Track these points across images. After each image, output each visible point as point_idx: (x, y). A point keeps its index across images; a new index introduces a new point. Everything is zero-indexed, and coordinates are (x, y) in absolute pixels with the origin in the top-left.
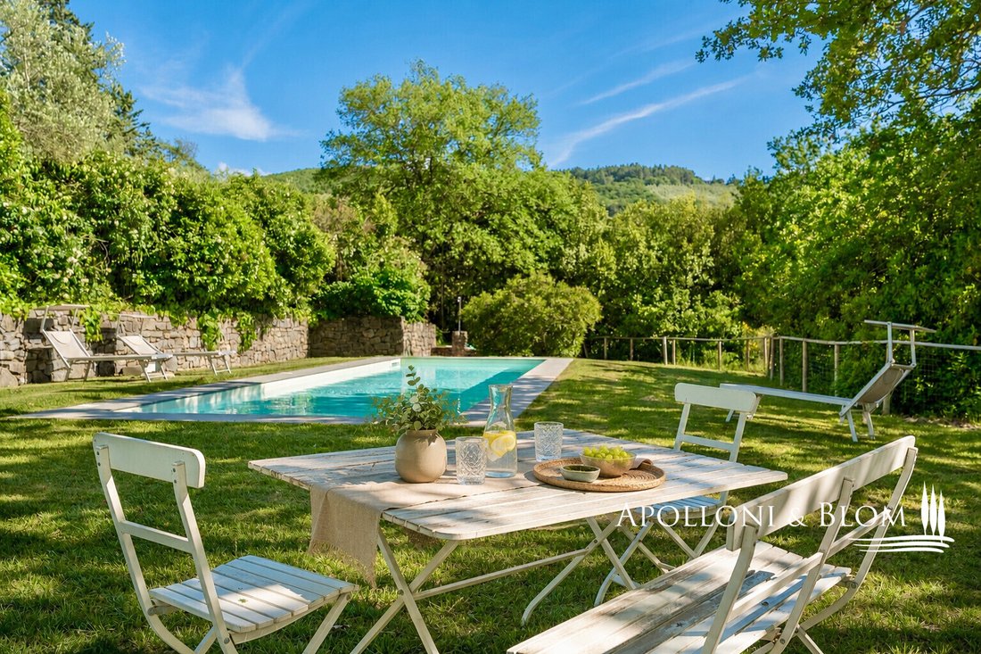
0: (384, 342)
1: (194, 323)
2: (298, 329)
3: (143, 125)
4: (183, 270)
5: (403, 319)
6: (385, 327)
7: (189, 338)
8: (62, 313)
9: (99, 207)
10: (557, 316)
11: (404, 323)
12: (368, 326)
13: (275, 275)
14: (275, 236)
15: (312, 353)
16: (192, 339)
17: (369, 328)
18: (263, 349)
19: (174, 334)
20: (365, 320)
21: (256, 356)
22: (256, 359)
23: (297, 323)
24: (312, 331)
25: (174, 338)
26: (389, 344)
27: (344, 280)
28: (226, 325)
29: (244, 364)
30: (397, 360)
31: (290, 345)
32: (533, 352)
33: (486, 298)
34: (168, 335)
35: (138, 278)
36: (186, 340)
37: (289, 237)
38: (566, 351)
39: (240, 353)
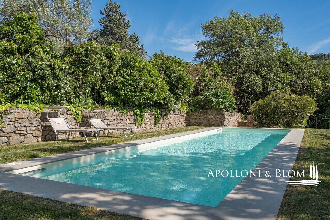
0: (217, 120)
1: (132, 113)
2: (182, 115)
3: (142, 46)
4: (122, 89)
5: (225, 110)
6: (218, 114)
7: (130, 119)
8: (63, 109)
9: (83, 63)
10: (295, 110)
11: (225, 112)
12: (210, 113)
13: (168, 93)
14: (169, 76)
15: (188, 124)
16: (131, 120)
17: (211, 115)
18: (166, 123)
19: (122, 118)
20: (209, 111)
21: (163, 126)
22: (162, 127)
23: (182, 113)
24: (189, 115)
25: (122, 119)
26: (219, 121)
27: (201, 95)
28: (148, 114)
29: (157, 130)
30: (221, 128)
31: (178, 121)
32: (284, 125)
33: (261, 102)
34: (119, 118)
35: (104, 94)
36: (128, 120)
37: (174, 77)
38: (299, 125)
39: (155, 125)
